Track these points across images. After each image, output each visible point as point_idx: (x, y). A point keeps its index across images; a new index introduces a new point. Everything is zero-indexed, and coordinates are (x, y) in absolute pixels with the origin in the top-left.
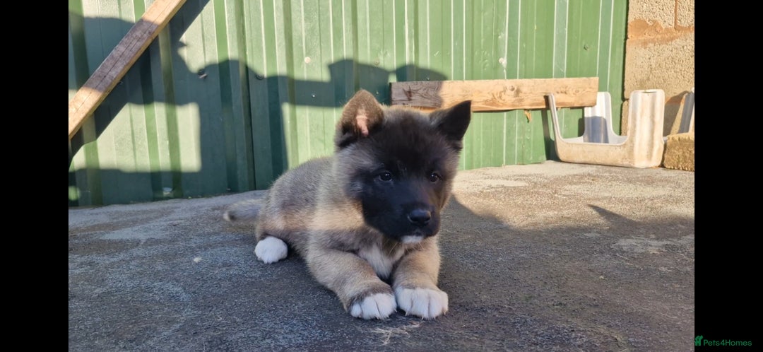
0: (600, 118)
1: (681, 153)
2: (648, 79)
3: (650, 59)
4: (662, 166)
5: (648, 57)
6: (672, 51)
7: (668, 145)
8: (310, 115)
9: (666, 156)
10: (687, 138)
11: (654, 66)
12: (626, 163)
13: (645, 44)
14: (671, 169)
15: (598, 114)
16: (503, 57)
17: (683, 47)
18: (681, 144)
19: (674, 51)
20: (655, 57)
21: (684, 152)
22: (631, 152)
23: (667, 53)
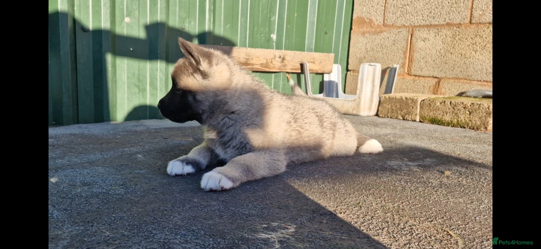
0: (333, 82)
1: (390, 107)
2: (365, 58)
3: (366, 44)
4: (377, 115)
5: (365, 43)
6: (381, 40)
7: (382, 101)
8: (128, 64)
9: (380, 108)
10: (394, 97)
11: (369, 49)
12: (355, 112)
13: (363, 34)
14: (382, 117)
15: (332, 79)
16: (274, 34)
17: (388, 38)
18: (390, 101)
19: (383, 40)
20: (370, 43)
21: (392, 107)
22: (358, 105)
23: (378, 41)
